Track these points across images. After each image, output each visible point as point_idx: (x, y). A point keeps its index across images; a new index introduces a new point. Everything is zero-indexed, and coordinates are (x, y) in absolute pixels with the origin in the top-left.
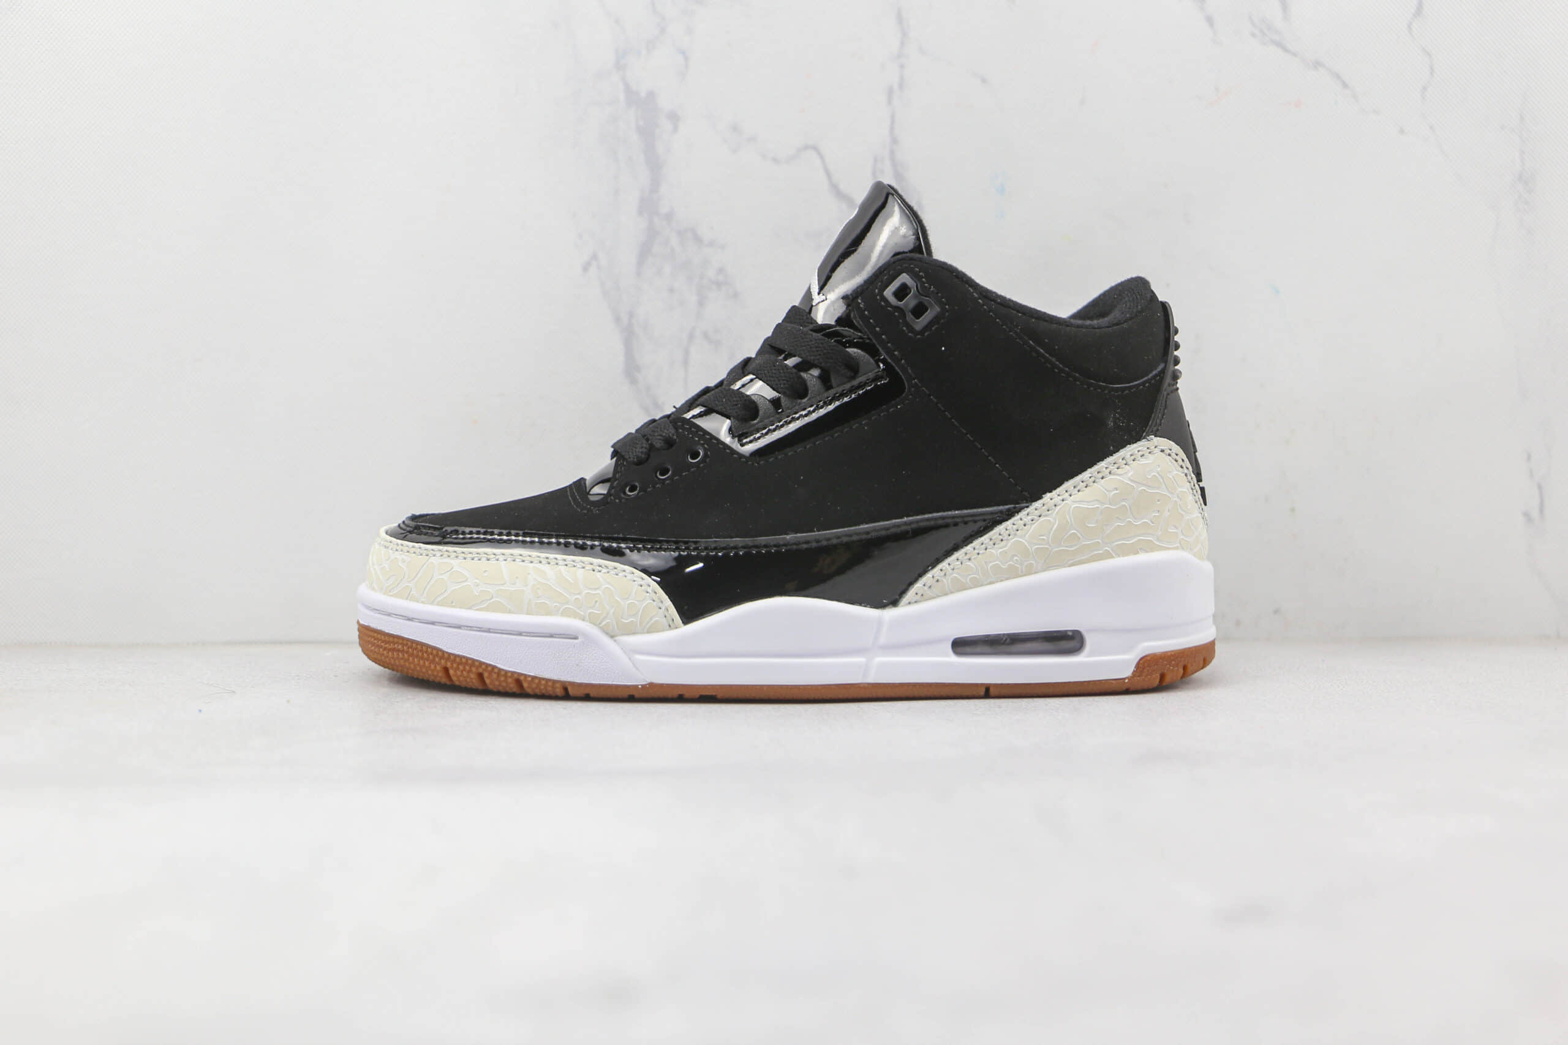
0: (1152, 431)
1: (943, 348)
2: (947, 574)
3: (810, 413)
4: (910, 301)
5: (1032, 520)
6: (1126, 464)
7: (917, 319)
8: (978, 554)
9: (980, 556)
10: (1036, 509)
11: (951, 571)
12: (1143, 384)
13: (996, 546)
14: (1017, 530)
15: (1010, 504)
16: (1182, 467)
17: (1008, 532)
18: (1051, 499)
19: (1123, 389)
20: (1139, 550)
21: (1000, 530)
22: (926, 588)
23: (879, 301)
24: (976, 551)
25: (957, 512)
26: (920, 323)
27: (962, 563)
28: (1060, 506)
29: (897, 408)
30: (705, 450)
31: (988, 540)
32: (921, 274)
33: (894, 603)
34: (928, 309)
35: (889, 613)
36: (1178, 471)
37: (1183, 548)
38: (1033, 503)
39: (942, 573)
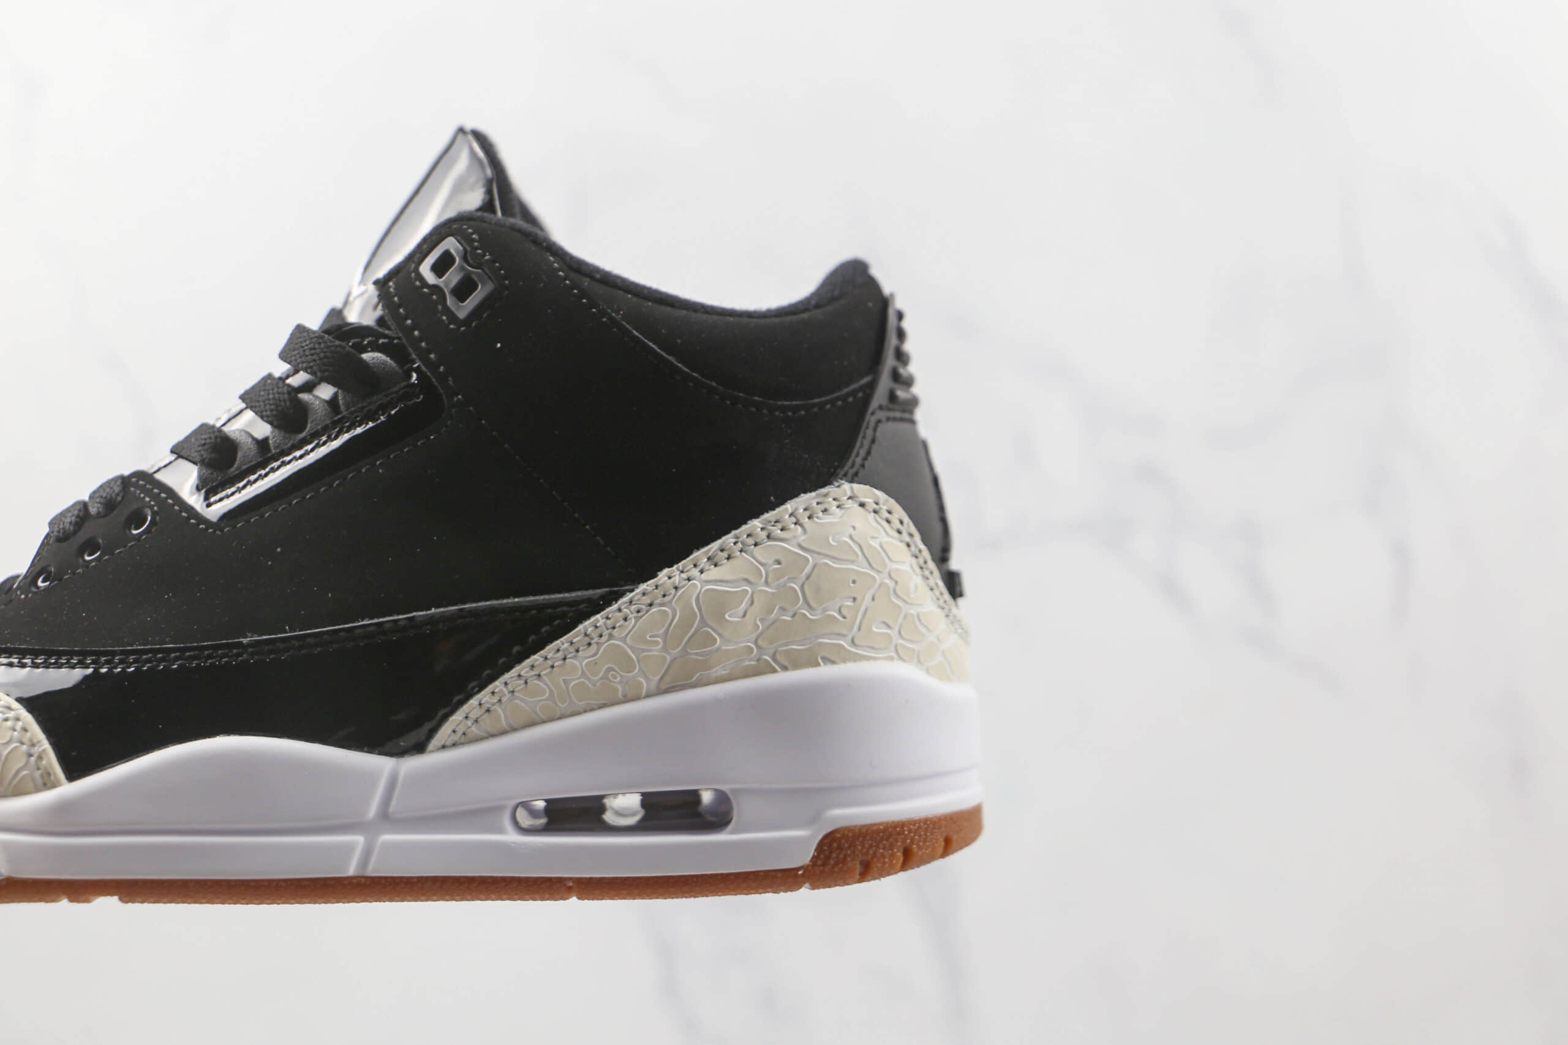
0: (845, 475)
1: (499, 345)
2: (504, 699)
3: (307, 453)
4: (452, 277)
5: (638, 612)
6: (796, 524)
7: (463, 302)
8: (553, 667)
9: (555, 669)
10: (644, 594)
11: (508, 696)
12: (833, 402)
13: (580, 653)
14: (614, 628)
15: (606, 587)
16: (899, 532)
17: (598, 631)
18: (670, 578)
19: (796, 409)
20: (820, 661)
21: (585, 627)
22: (469, 723)
23: (413, 280)
24: (549, 663)
25: (516, 600)
26: (464, 309)
27: (526, 683)
28: (683, 590)
29: (429, 439)
30: (154, 514)
31: (566, 645)
32: (474, 236)
33: (420, 748)
34: (476, 288)
35: (412, 764)
36: (893, 537)
37: (901, 659)
38: (641, 585)
39: (495, 699)
